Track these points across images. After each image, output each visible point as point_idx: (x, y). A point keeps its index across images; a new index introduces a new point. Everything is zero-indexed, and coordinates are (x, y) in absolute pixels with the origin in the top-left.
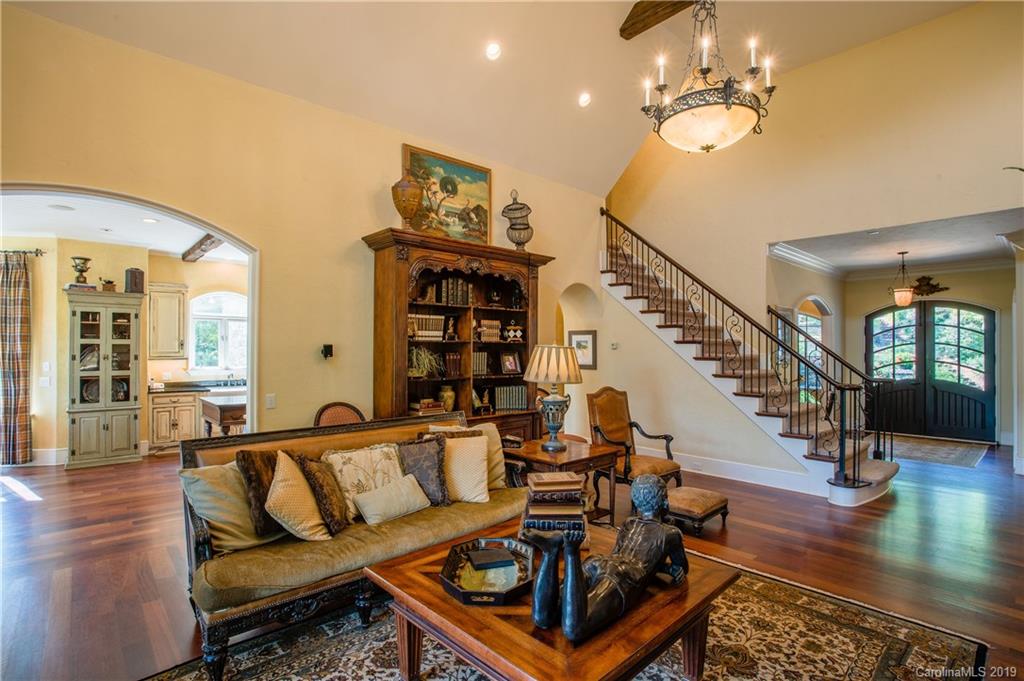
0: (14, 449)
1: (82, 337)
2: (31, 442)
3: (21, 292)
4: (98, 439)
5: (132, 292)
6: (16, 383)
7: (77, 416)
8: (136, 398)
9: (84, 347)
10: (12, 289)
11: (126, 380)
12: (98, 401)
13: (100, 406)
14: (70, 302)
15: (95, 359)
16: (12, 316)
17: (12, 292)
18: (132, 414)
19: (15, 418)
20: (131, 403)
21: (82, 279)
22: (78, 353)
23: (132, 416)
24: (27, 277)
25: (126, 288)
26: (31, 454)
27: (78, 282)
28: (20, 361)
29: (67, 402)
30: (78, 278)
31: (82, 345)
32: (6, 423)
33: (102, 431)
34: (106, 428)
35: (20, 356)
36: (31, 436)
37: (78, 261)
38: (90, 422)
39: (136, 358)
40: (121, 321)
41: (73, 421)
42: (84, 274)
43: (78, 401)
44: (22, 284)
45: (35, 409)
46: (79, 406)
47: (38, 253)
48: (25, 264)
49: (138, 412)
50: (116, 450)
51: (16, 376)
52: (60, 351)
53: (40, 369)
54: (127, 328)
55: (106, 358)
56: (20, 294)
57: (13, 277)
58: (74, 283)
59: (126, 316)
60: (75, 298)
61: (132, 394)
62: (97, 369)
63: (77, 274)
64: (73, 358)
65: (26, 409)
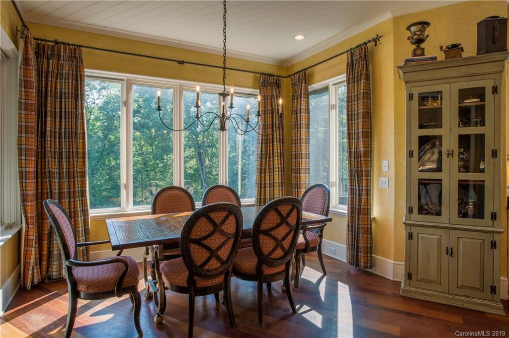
0: (358, 251)
1: (421, 127)
2: (371, 247)
3: (362, 85)
4: (440, 268)
5: (487, 52)
6: (360, 182)
7: (415, 230)
8: (494, 217)
9: (424, 141)
10: (356, 84)
11: (480, 188)
12: (439, 214)
13: (442, 220)
14: (407, 82)
15: (435, 157)
16: (356, 112)
17: (356, 87)
18: (488, 239)
19: (359, 218)
20: (485, 224)
21: (419, 52)
22: (415, 148)
23: (488, 244)
24: (367, 70)
25: (479, 50)
26: (371, 260)
27: (415, 55)
28: (362, 159)
29: (404, 211)
30: (414, 50)
31: (420, 137)
32: (352, 223)
33: (445, 257)
34: (450, 252)
35: (362, 154)
36: (371, 240)
37: (413, 29)
38: (429, 239)
39: (495, 154)
40: (471, 102)
41: (410, 236)
42: (422, 46)
43: (416, 210)
44: (363, 77)
45: (375, 213)
46: (417, 218)
47: (376, 40)
48: (365, 55)
49: (496, 238)
50: (463, 287)
51: (360, 174)
52: (397, 147)
53: (380, 168)
54: (481, 109)
55: (450, 154)
56: (362, 88)
57: (356, 72)
58: (410, 57)
59: (479, 93)
60: (411, 76)
61: (488, 210)
62: (439, 169)
63: (414, 47)
64: (411, 154)
65: (368, 211)
